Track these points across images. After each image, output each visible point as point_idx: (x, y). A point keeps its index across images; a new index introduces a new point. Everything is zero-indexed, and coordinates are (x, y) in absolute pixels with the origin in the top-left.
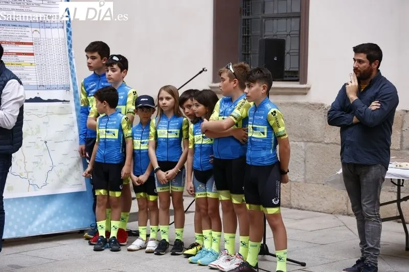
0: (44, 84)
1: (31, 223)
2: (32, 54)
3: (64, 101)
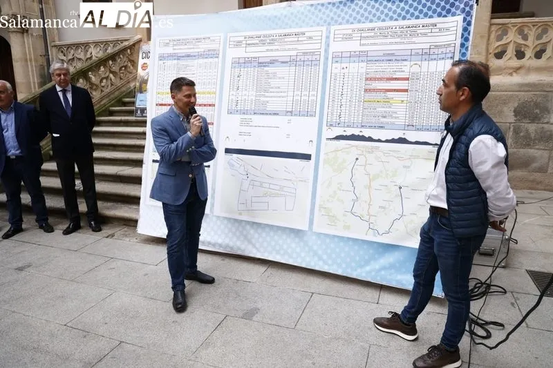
0: (414, 124)
1: (361, 267)
2: (406, 91)
3: (436, 144)
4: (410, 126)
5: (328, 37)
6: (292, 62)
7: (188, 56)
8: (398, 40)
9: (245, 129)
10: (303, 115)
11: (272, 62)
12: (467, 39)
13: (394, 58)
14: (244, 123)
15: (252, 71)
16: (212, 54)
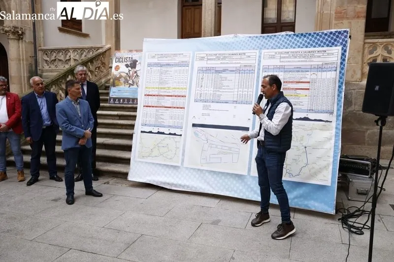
0: (313, 109)
2: (308, 89)
3: (327, 121)
4: (311, 111)
5: (260, 57)
6: (237, 71)
7: (169, 65)
8: (303, 59)
9: (206, 112)
10: (245, 103)
11: (224, 71)
12: (344, 60)
13: (300, 70)
14: (205, 108)
15: (211, 76)
16: (184, 64)
